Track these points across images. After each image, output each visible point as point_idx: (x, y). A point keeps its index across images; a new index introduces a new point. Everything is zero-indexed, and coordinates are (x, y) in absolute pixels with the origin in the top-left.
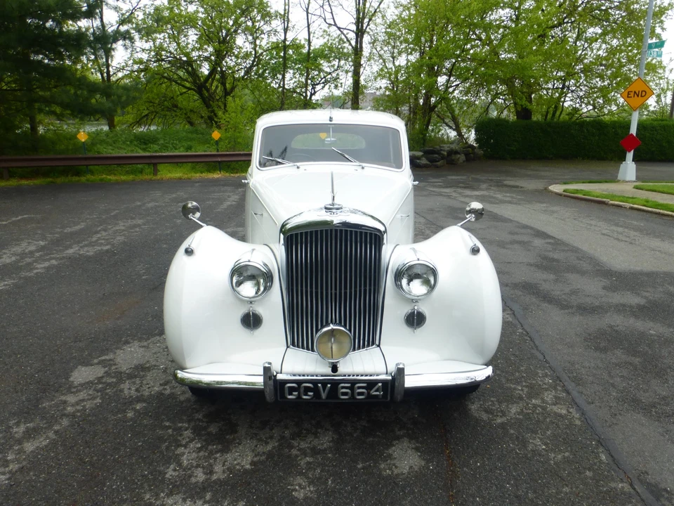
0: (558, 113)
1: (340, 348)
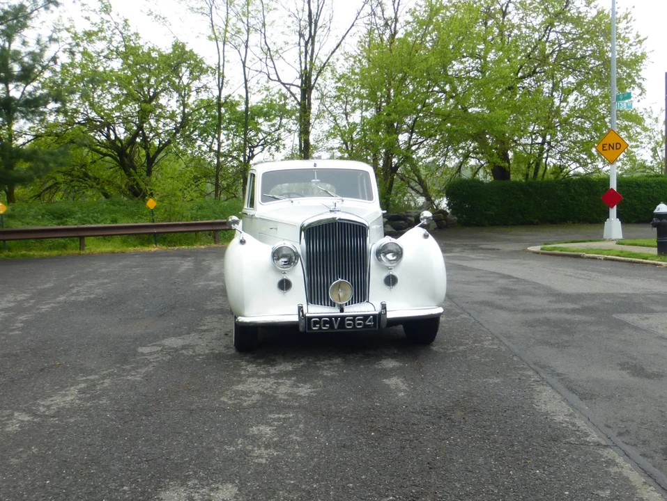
0: (541, 172)
1: (345, 295)
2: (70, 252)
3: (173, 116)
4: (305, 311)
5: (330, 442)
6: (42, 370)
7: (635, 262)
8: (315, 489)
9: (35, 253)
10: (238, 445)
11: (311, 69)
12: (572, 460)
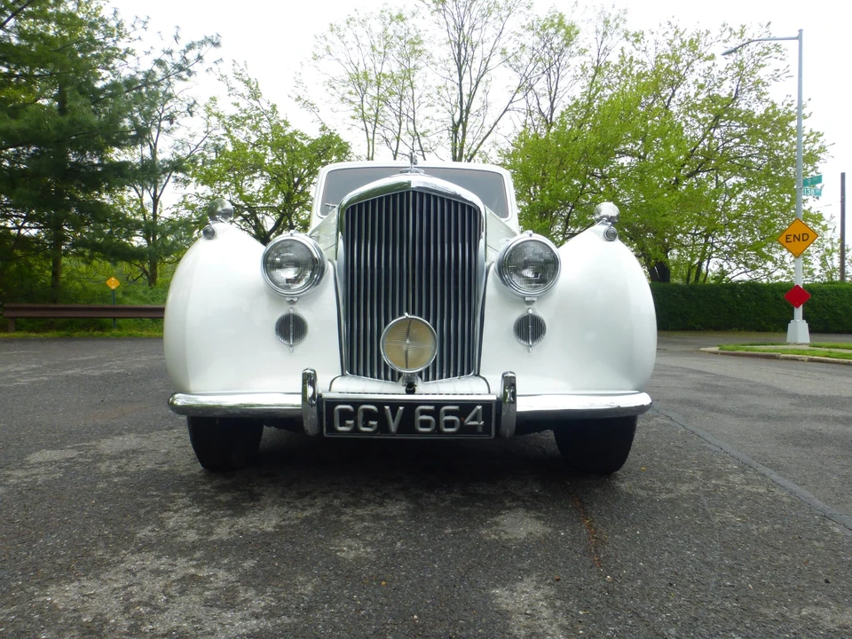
1: (419, 352)
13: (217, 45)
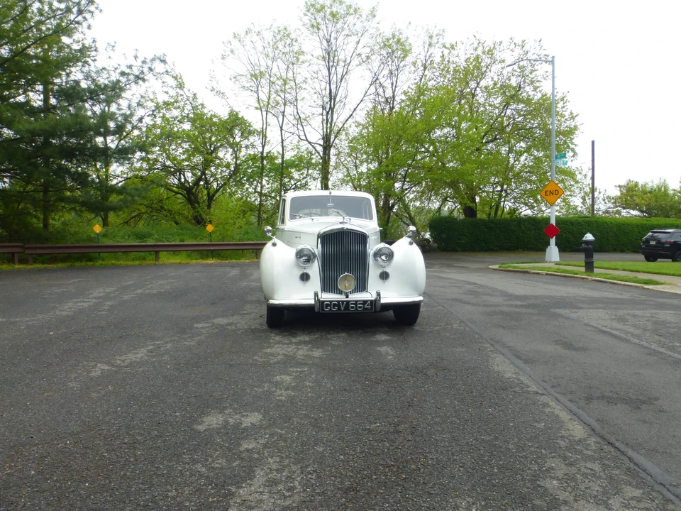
0: (499, 212)
1: (350, 285)
2: (148, 262)
3: (228, 166)
4: (320, 296)
5: (334, 387)
6: (121, 337)
7: (568, 277)
8: (321, 417)
9: (122, 263)
10: (264, 387)
11: (331, 131)
12: (517, 403)
13: (164, 61)
